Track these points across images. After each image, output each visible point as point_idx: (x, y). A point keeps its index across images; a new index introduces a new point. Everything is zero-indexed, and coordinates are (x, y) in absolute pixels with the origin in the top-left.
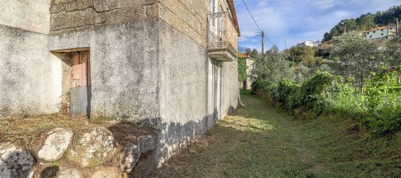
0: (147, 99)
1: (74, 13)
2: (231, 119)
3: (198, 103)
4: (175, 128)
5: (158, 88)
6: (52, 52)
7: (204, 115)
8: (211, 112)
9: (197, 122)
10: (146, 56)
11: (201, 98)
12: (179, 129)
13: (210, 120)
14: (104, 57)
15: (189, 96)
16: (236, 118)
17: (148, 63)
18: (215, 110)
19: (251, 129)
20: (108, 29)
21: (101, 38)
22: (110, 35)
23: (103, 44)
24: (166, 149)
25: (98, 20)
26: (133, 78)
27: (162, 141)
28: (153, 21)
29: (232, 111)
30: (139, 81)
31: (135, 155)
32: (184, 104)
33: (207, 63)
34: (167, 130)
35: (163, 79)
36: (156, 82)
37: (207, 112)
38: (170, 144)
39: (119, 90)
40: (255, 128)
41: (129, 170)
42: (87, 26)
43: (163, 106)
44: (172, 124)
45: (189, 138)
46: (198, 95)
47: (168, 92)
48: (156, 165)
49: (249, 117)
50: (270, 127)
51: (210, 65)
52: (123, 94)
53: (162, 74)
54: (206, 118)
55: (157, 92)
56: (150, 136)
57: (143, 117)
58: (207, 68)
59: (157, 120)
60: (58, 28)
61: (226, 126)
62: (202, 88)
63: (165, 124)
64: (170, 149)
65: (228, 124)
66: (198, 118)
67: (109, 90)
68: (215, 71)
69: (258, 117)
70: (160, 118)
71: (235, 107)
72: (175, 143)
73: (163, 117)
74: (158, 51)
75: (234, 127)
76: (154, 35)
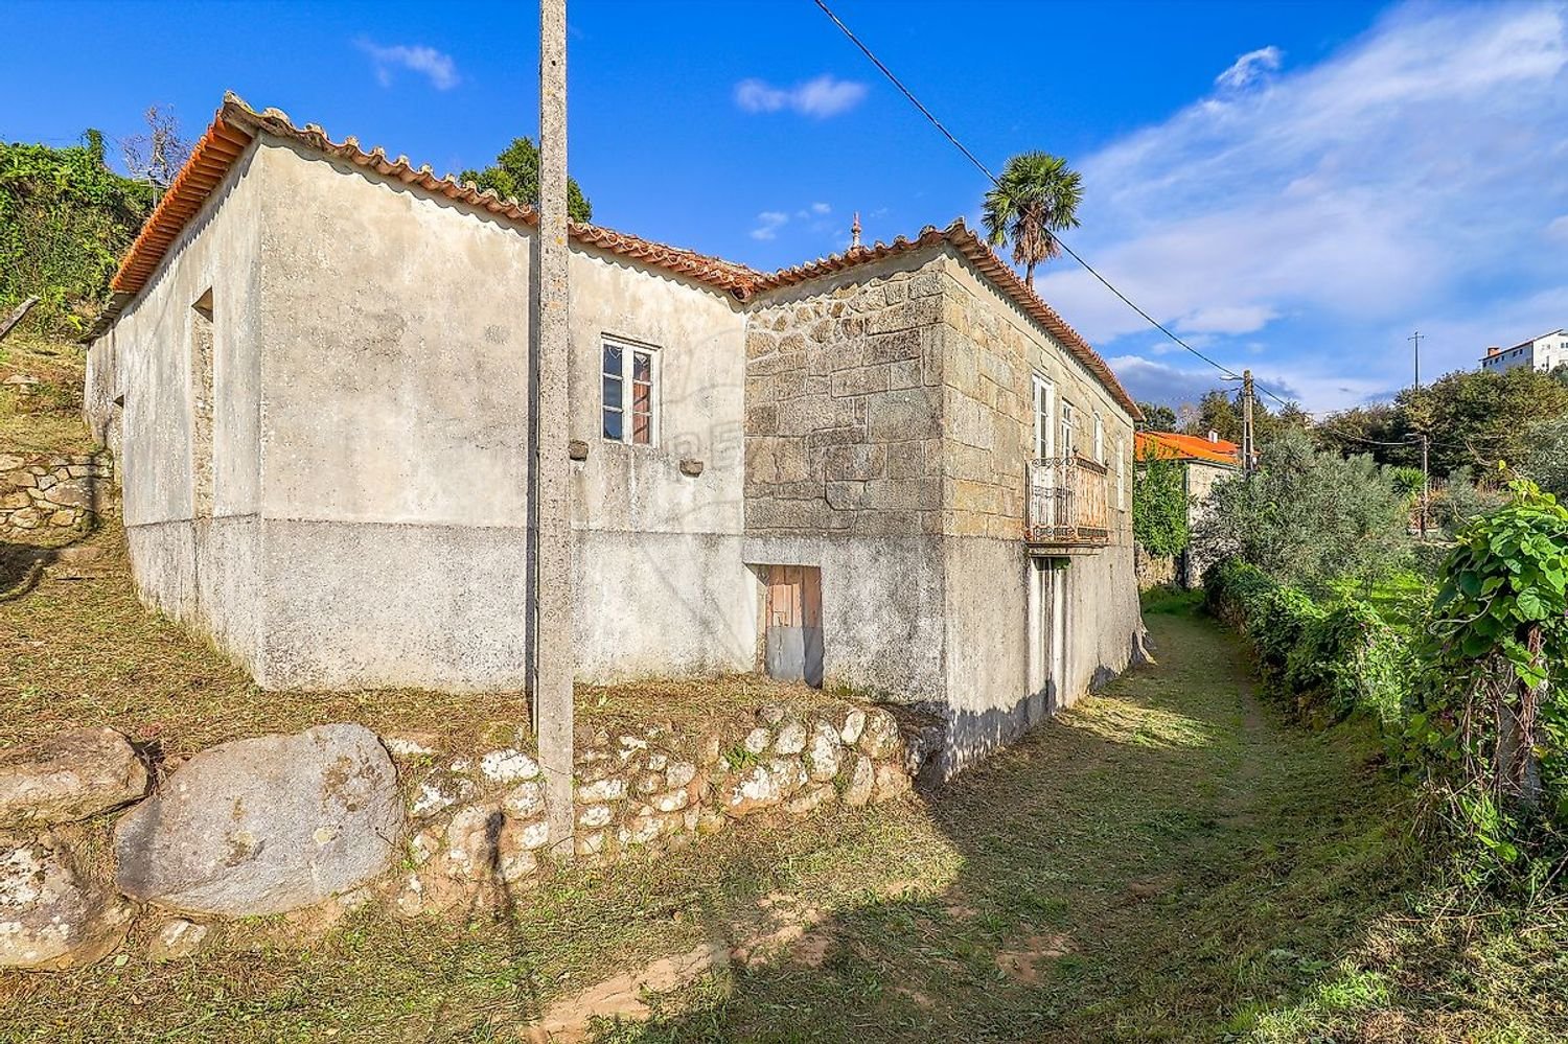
0: (925, 668)
1: (789, 504)
2: (1095, 706)
3: (1008, 668)
4: (968, 718)
5: (943, 651)
6: (747, 565)
7: (1020, 695)
8: (1037, 687)
9: (1006, 711)
10: (923, 595)
11: (1015, 657)
12: (974, 721)
13: (1036, 709)
14: (848, 587)
15: (989, 656)
16: (1114, 705)
17: (927, 607)
18: (1048, 682)
19: (1141, 738)
20: (854, 543)
21: (842, 556)
22: (860, 552)
23: (846, 566)
24: (955, 754)
25: (835, 523)
26: (900, 629)
27: (950, 740)
28: (935, 538)
29: (1103, 683)
30: (910, 637)
31: (922, 753)
32: (982, 674)
33: (1026, 569)
34: (956, 722)
35: (950, 636)
36: (940, 639)
37: (1026, 688)
38: (960, 746)
39: (875, 647)
40: (1154, 736)
41: (915, 773)
42: (814, 530)
43: (950, 682)
44: (963, 712)
45: (989, 742)
46: (1006, 653)
47: (957, 656)
48: (943, 778)
49: (1154, 705)
50: (1199, 739)
51: (1034, 573)
52: (882, 655)
53: (950, 628)
54: (1025, 703)
55: (943, 658)
56: (935, 729)
57: (917, 697)
58: (1025, 585)
59: (942, 705)
60: (758, 526)
61: (1076, 724)
62: (1016, 635)
63: (953, 712)
64: (960, 755)
65: (1085, 719)
66: (1006, 701)
67: (858, 645)
68: (1047, 586)
69: (1180, 709)
70: (947, 702)
71: (1118, 667)
72: (967, 746)
73: (951, 699)
74: (943, 591)
75: (1095, 728)
76: (936, 561)
